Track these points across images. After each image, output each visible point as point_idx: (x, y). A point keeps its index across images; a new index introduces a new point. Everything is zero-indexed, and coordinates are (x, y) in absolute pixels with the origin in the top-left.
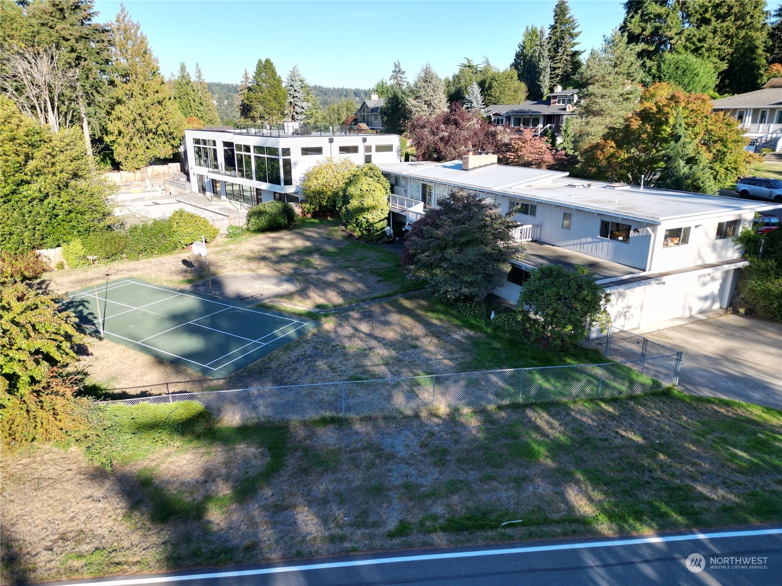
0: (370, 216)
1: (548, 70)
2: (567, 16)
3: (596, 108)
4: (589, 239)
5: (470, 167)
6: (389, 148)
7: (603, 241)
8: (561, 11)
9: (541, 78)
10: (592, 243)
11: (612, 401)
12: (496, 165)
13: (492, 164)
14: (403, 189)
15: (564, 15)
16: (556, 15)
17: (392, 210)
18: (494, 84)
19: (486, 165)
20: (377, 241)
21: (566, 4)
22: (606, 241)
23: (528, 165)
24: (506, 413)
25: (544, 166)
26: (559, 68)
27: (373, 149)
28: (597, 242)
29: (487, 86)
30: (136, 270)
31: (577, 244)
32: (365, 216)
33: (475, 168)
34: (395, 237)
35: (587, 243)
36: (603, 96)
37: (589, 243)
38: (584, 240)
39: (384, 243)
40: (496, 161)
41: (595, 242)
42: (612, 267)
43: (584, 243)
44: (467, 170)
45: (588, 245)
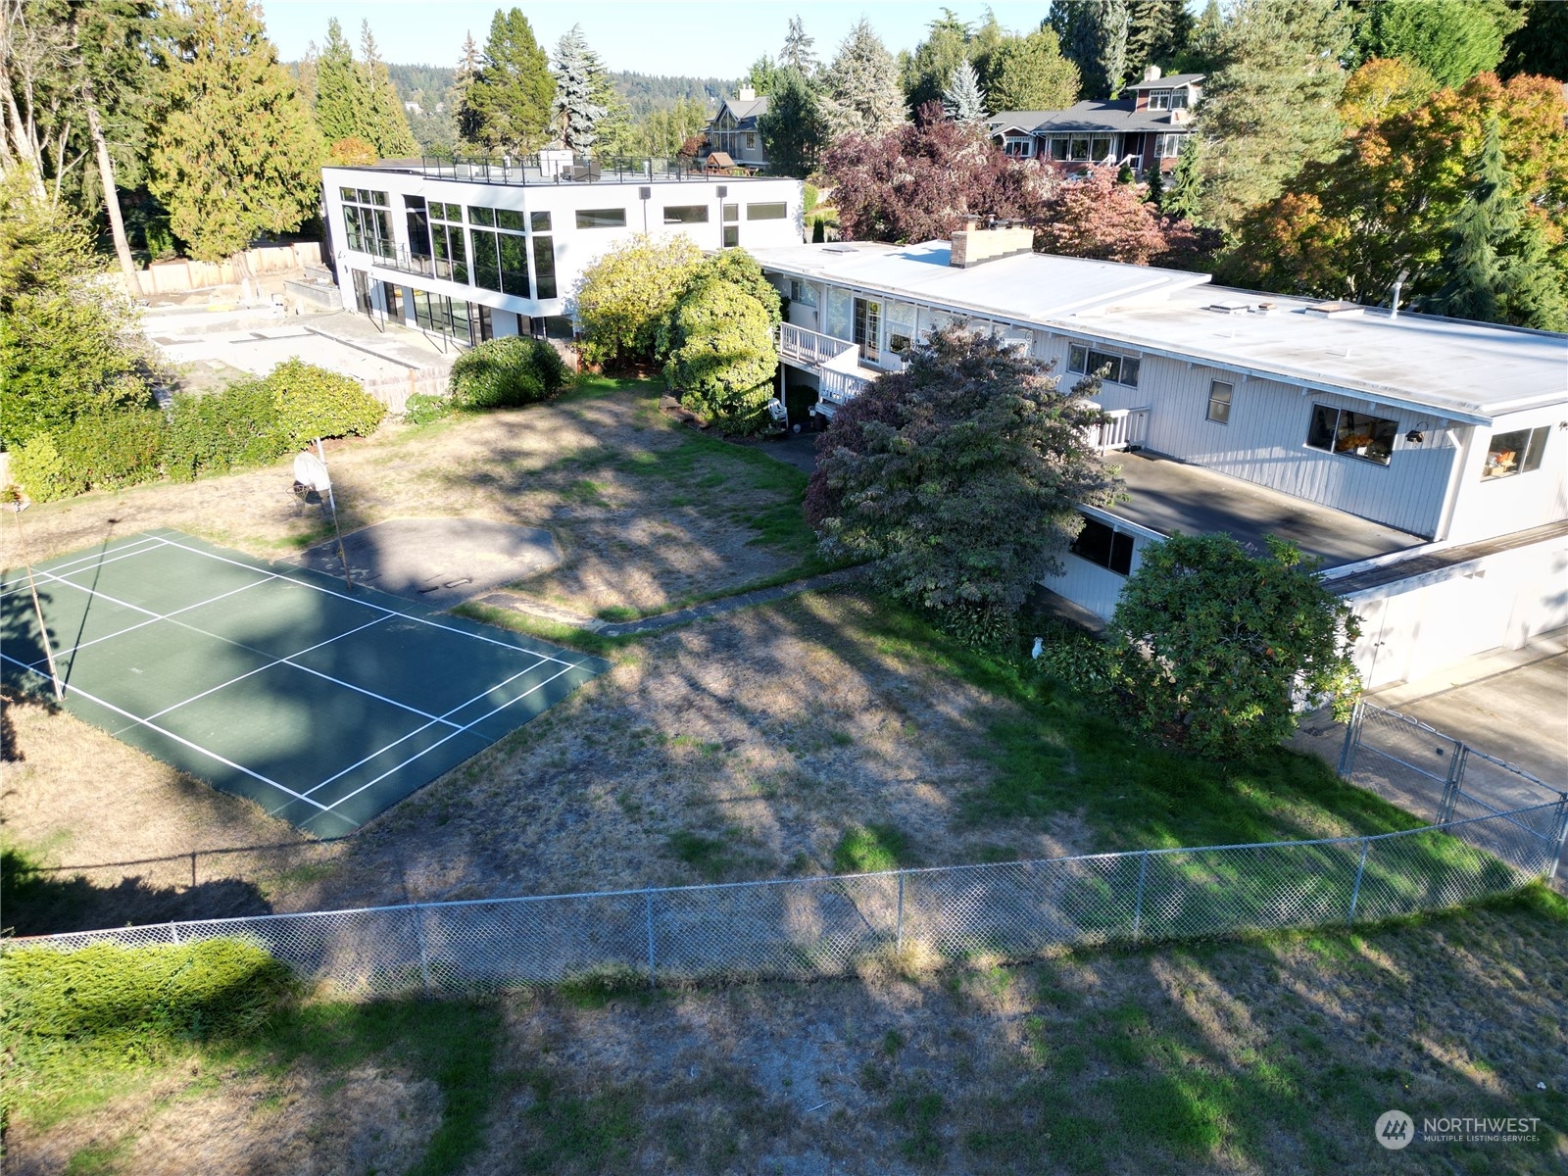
0: (730, 375)
1: (1124, 33)
3: (1244, 116)
4: (1278, 452)
5: (970, 258)
6: (777, 211)
7: (1316, 458)
9: (1108, 50)
10: (1285, 460)
11: (1387, 932)
12: (1031, 254)
13: (1020, 251)
14: (810, 311)
17: (785, 361)
18: (1008, 63)
19: (1005, 255)
20: (751, 433)
22: (1324, 457)
23: (1102, 253)
24: (1098, 972)
25: (1143, 256)
26: (1146, 28)
27: (743, 212)
28: (1300, 459)
29: (991, 68)
30: (181, 507)
31: (1243, 462)
32: (722, 375)
33: (980, 261)
34: (792, 424)
35: (1270, 460)
36: (1260, 90)
37: (1277, 460)
38: (1263, 453)
39: (767, 438)
40: (1029, 244)
41: (1293, 459)
42: (1345, 528)
43: (1263, 461)
44: (962, 266)
45: (1273, 465)
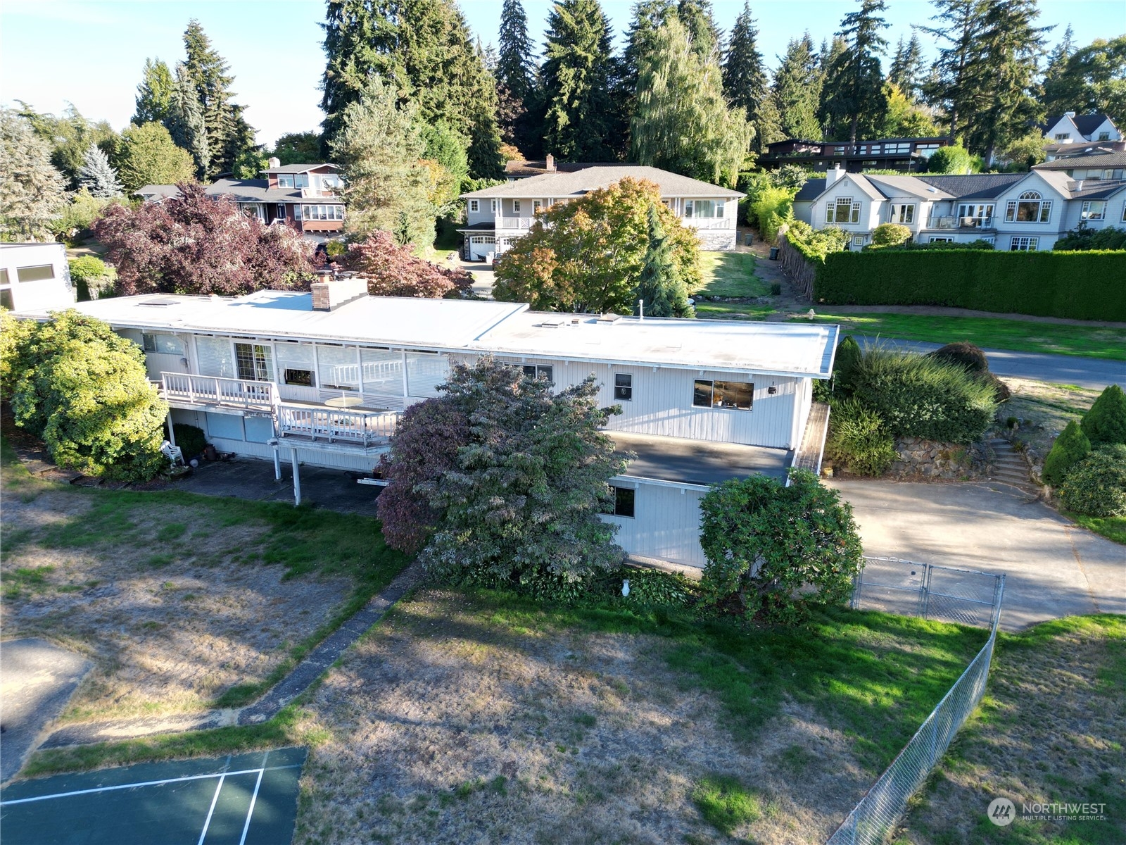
0: (123, 426)
1: (203, 130)
2: (207, 51)
3: (382, 195)
4: (674, 412)
5: (332, 304)
6: (45, 272)
7: (702, 411)
8: (195, 41)
9: (195, 142)
10: (680, 416)
12: (368, 297)
13: (361, 295)
14: (176, 360)
15: (203, 48)
16: (189, 47)
17: (174, 406)
18: (133, 148)
19: (353, 299)
20: (155, 477)
21: (202, 32)
22: (707, 411)
23: (407, 291)
25: (439, 292)
26: (216, 128)
27: (13, 276)
28: (691, 414)
29: (118, 150)
31: (648, 422)
32: (118, 430)
33: (339, 305)
35: (669, 418)
37: (674, 417)
38: (662, 414)
39: (174, 478)
40: (366, 290)
41: (685, 415)
43: (663, 419)
44: (328, 310)
45: (671, 421)
